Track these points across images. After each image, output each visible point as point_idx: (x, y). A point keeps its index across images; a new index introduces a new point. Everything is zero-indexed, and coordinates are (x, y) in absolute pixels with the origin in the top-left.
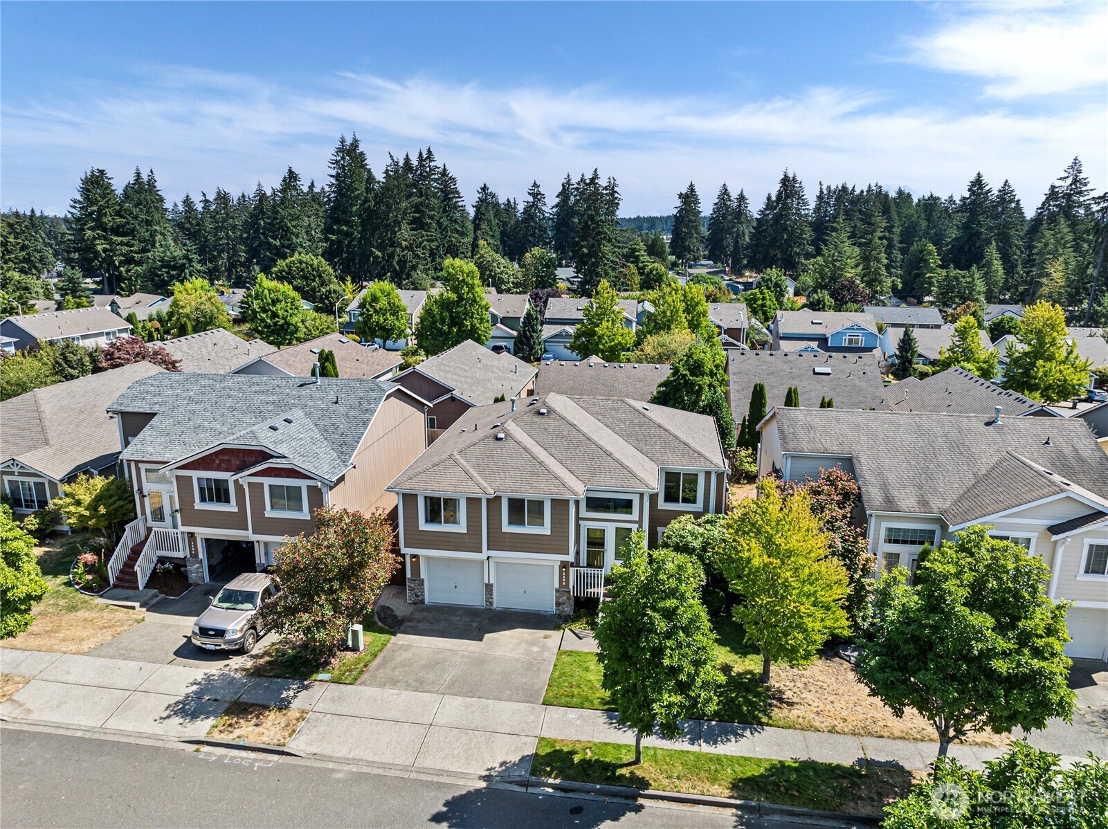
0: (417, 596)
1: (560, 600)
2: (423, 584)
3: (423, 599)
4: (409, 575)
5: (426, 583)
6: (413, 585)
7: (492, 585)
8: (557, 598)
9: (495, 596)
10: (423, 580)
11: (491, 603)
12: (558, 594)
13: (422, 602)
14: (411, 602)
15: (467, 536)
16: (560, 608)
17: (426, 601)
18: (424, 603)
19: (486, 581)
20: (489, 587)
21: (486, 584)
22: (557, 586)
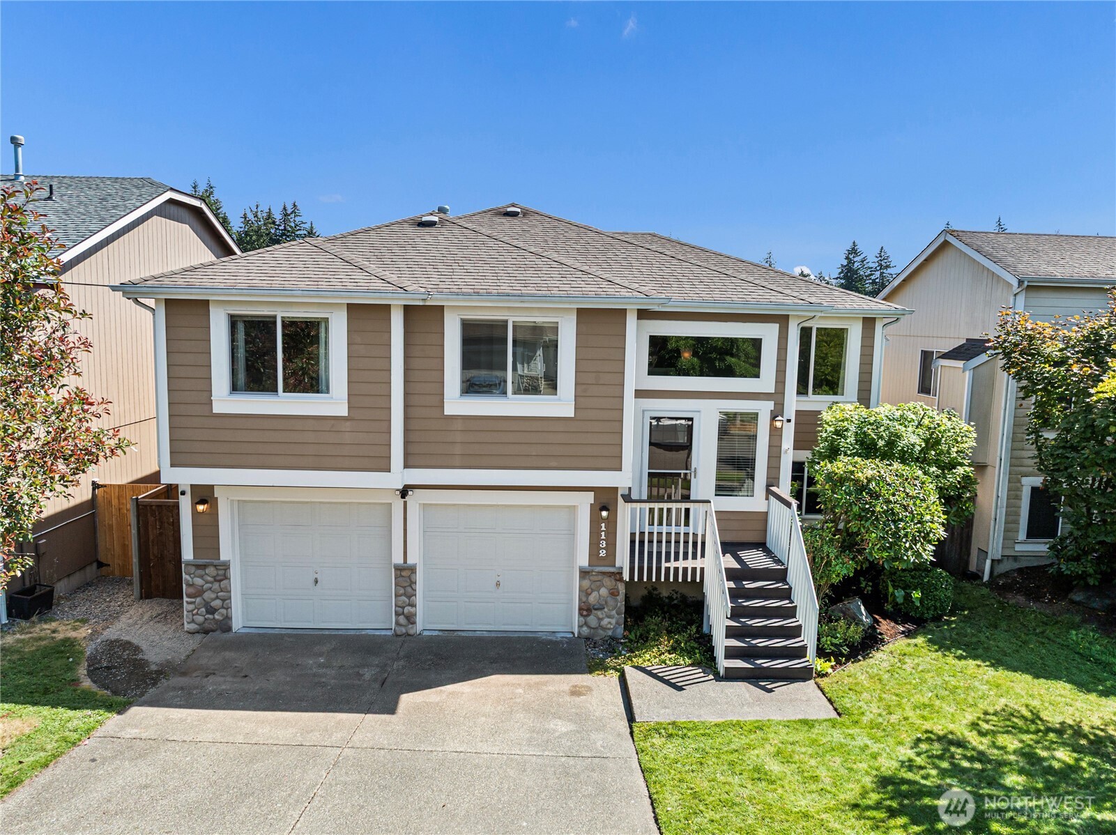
0: (211, 611)
1: (593, 598)
2: (226, 577)
3: (228, 618)
4: (187, 553)
5: (235, 574)
6: (198, 581)
7: (413, 569)
8: (585, 593)
9: (419, 599)
10: (226, 566)
11: (411, 619)
12: (586, 583)
13: (225, 626)
14: (193, 627)
15: (348, 426)
16: (592, 620)
17: (237, 624)
18: (229, 629)
19: (398, 559)
20: (405, 575)
21: (399, 569)
22: (583, 560)
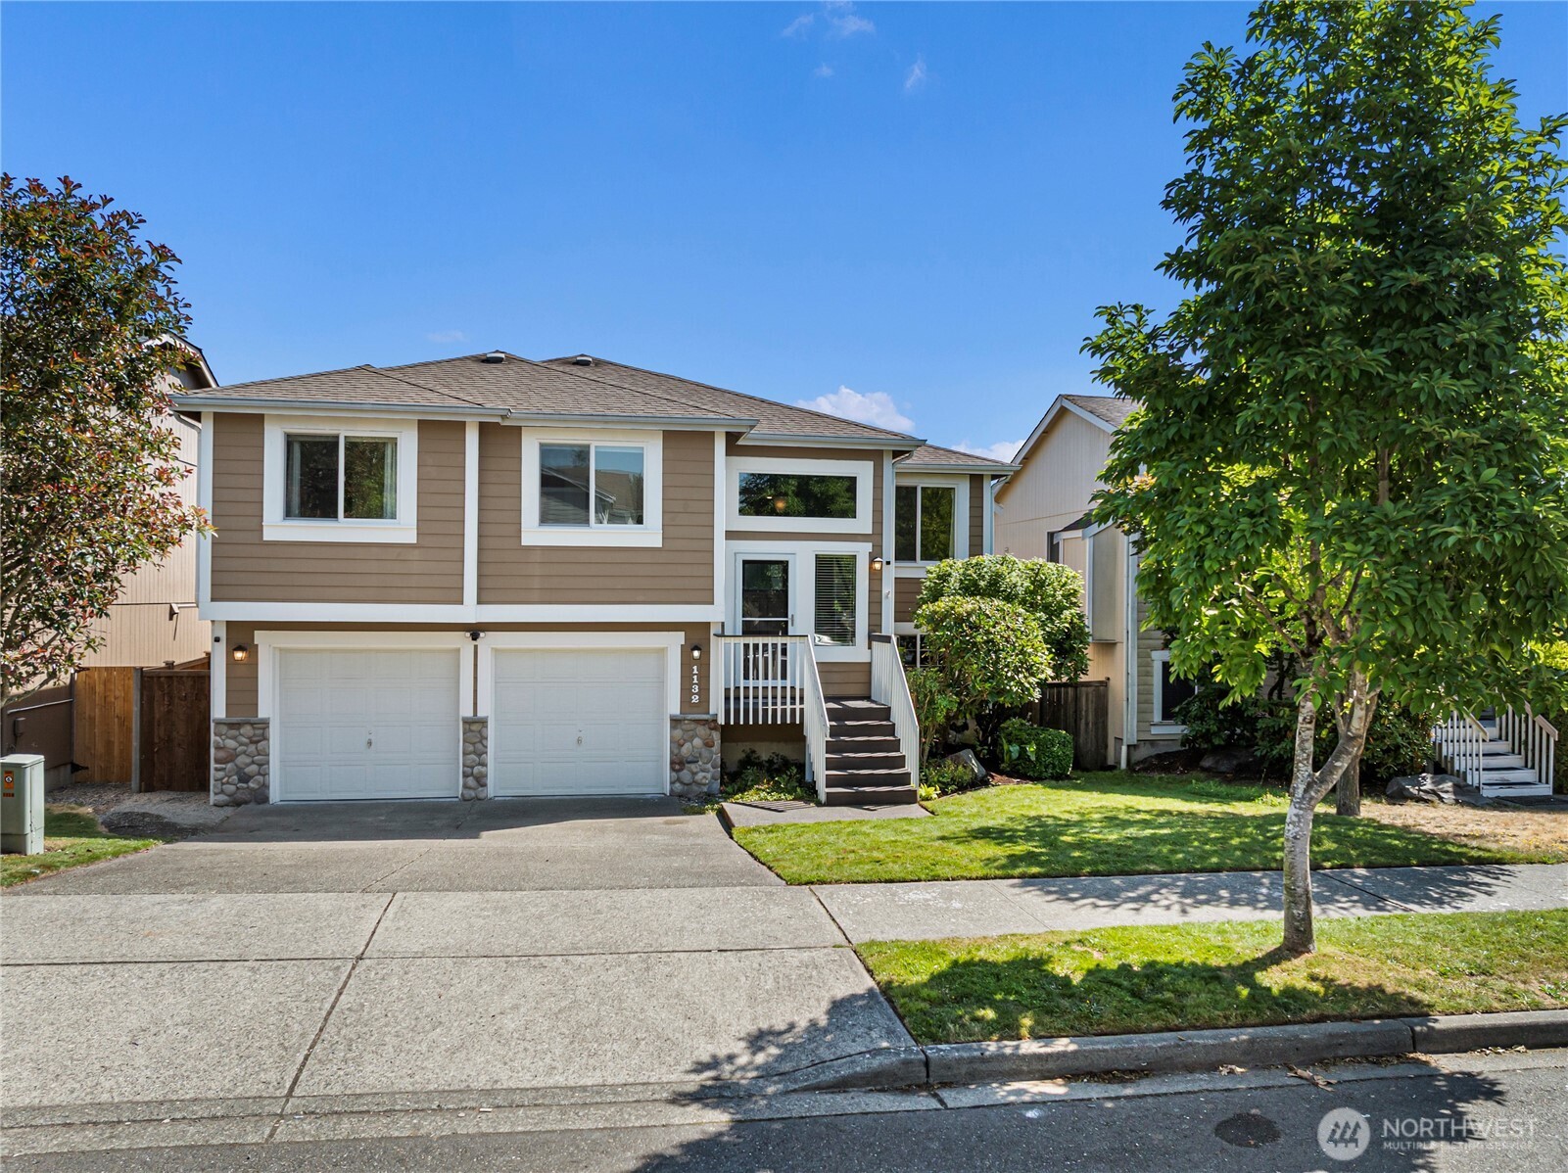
0: (245, 778)
1: (686, 750)
2: (265, 738)
3: (265, 786)
4: (218, 709)
5: (274, 733)
6: (231, 743)
7: (483, 722)
8: (677, 744)
9: (490, 758)
10: (265, 723)
11: (481, 781)
12: (678, 733)
13: (261, 796)
14: (222, 798)
15: (416, 554)
16: (686, 775)
17: (275, 796)
18: (266, 800)
19: (467, 711)
20: (475, 727)
21: (466, 721)
22: (674, 707)
